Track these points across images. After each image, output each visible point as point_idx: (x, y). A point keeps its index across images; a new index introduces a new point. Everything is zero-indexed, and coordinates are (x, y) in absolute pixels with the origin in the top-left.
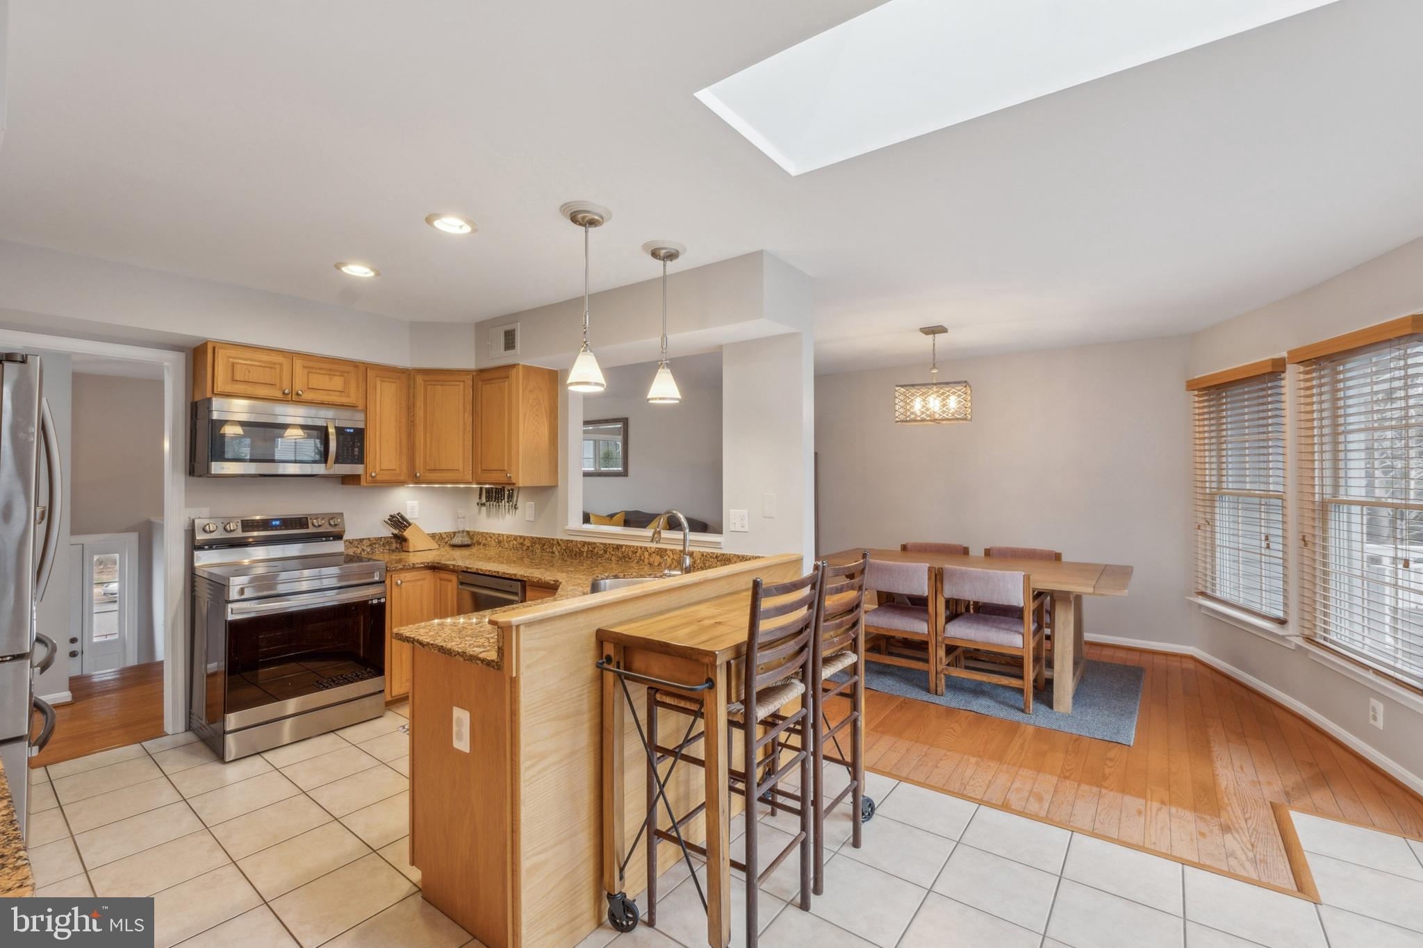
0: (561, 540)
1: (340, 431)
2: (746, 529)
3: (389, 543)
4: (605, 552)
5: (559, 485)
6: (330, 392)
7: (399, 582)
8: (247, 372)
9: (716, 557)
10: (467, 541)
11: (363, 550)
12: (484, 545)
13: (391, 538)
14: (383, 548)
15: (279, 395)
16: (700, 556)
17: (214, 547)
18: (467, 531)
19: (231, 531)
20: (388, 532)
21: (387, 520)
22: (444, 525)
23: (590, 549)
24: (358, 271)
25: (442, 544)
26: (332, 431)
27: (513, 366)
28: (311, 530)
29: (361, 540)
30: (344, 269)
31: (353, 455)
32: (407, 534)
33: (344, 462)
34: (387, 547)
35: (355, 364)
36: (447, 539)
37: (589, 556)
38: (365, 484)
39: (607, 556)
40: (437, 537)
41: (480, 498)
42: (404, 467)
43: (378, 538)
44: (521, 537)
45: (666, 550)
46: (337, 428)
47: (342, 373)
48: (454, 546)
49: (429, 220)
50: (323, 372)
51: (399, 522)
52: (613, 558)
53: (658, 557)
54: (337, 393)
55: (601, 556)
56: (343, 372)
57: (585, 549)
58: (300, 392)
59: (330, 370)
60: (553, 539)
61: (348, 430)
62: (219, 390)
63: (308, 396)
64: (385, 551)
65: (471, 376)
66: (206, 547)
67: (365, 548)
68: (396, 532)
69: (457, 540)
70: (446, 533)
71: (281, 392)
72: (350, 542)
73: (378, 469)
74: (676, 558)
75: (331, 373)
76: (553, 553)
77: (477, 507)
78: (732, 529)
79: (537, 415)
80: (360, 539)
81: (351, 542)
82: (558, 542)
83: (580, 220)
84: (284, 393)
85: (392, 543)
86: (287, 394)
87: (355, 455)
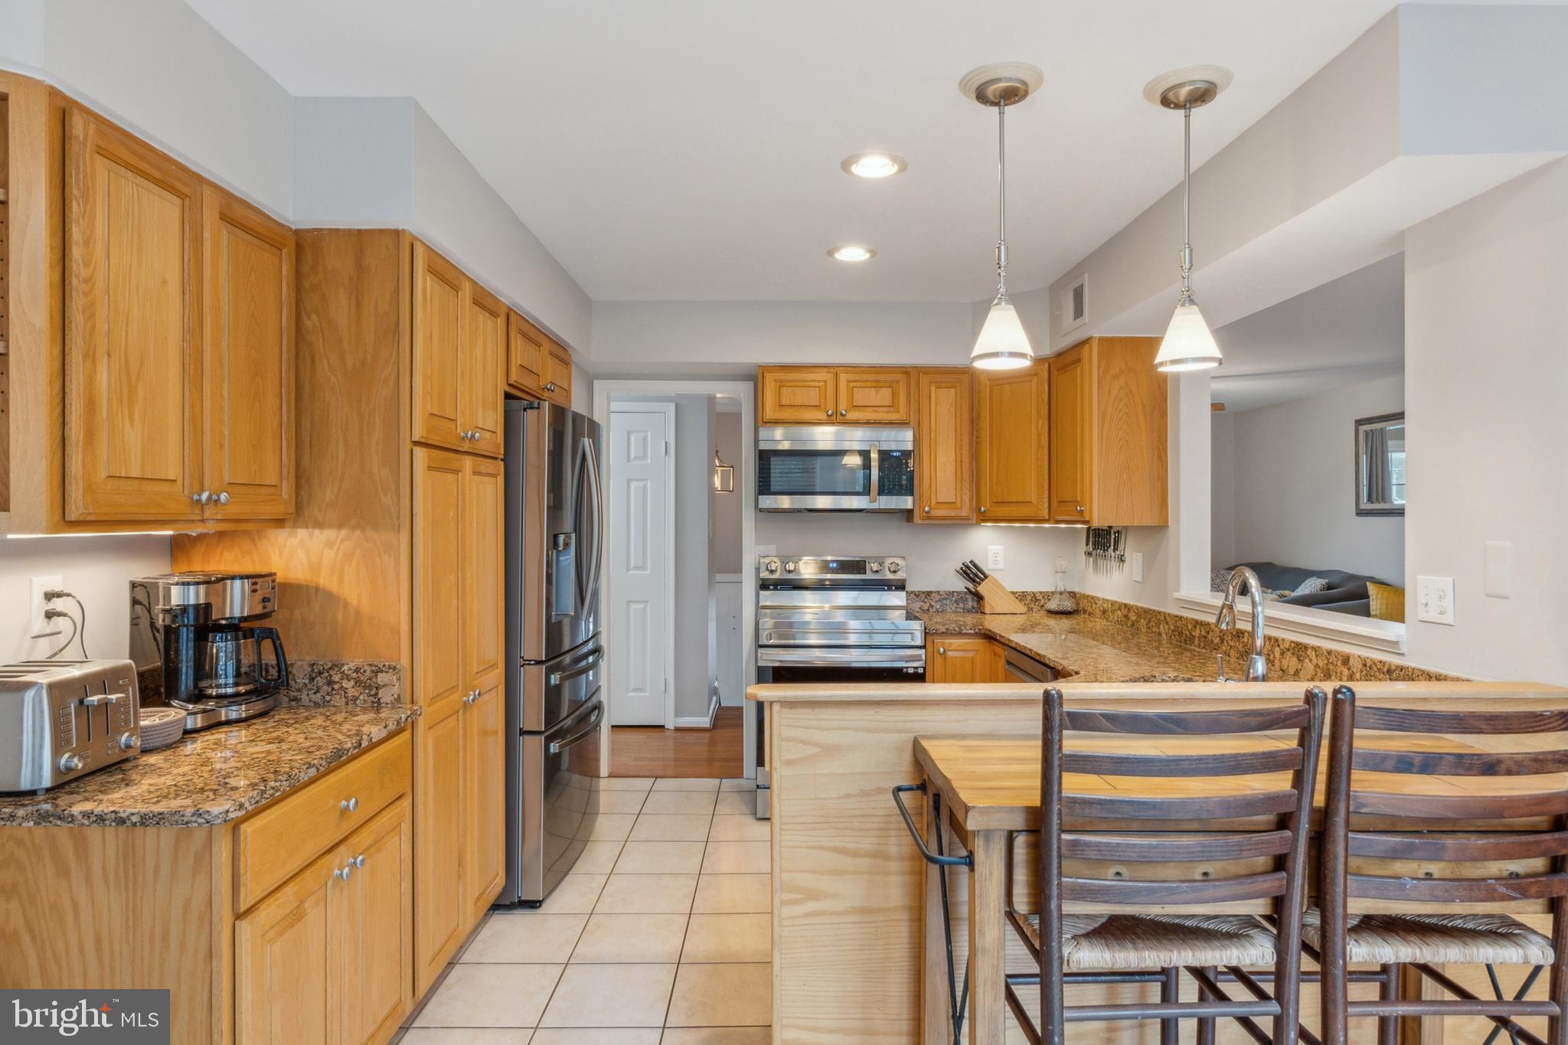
0: (1169, 614)
1: (884, 455)
2: (1449, 618)
3: (964, 601)
4: (1222, 640)
5: (1169, 524)
6: (876, 408)
7: (942, 650)
8: (792, 395)
9: (1389, 671)
10: (1068, 605)
11: (932, 606)
12: (1090, 614)
13: (965, 593)
14: (955, 605)
15: (823, 416)
16: (1361, 666)
17: (779, 587)
18: (1070, 593)
19: (790, 572)
20: (960, 585)
21: (958, 569)
22: (1040, 581)
23: (1203, 633)
24: (853, 254)
25: (1036, 608)
26: (874, 456)
27: (1087, 341)
28: (869, 576)
29: (929, 594)
30: (837, 255)
31: (901, 485)
32: (982, 589)
33: (890, 493)
34: (961, 605)
35: (906, 371)
36: (1042, 602)
37: (1202, 645)
38: (919, 522)
39: (1224, 648)
40: (1029, 598)
41: (1087, 544)
42: (966, 499)
43: (950, 592)
44: (1126, 605)
45: (1306, 647)
46: (880, 452)
47: (890, 385)
48: (1050, 612)
49: (846, 165)
50: (869, 384)
51: (972, 573)
52: (1232, 653)
53: (1295, 659)
54: (886, 409)
55: (1216, 649)
56: (892, 382)
57: (1197, 633)
58: (844, 412)
59: (876, 381)
60: (1160, 613)
61: (895, 454)
62: (768, 418)
63: (853, 415)
64: (959, 610)
65: (1047, 365)
66: (771, 587)
67: (933, 604)
68: (971, 586)
69: (1053, 605)
70: (1041, 593)
71: (825, 414)
72: (915, 595)
73: (933, 502)
74: (1321, 664)
75: (878, 385)
76: (1160, 634)
77: (1085, 557)
78: (1423, 616)
79: (1127, 414)
80: (928, 592)
81: (917, 594)
82: (1165, 618)
83: (991, 97)
84: (828, 415)
85: (966, 600)
86: (831, 415)
87: (902, 485)
